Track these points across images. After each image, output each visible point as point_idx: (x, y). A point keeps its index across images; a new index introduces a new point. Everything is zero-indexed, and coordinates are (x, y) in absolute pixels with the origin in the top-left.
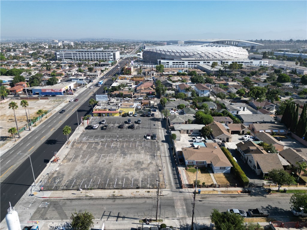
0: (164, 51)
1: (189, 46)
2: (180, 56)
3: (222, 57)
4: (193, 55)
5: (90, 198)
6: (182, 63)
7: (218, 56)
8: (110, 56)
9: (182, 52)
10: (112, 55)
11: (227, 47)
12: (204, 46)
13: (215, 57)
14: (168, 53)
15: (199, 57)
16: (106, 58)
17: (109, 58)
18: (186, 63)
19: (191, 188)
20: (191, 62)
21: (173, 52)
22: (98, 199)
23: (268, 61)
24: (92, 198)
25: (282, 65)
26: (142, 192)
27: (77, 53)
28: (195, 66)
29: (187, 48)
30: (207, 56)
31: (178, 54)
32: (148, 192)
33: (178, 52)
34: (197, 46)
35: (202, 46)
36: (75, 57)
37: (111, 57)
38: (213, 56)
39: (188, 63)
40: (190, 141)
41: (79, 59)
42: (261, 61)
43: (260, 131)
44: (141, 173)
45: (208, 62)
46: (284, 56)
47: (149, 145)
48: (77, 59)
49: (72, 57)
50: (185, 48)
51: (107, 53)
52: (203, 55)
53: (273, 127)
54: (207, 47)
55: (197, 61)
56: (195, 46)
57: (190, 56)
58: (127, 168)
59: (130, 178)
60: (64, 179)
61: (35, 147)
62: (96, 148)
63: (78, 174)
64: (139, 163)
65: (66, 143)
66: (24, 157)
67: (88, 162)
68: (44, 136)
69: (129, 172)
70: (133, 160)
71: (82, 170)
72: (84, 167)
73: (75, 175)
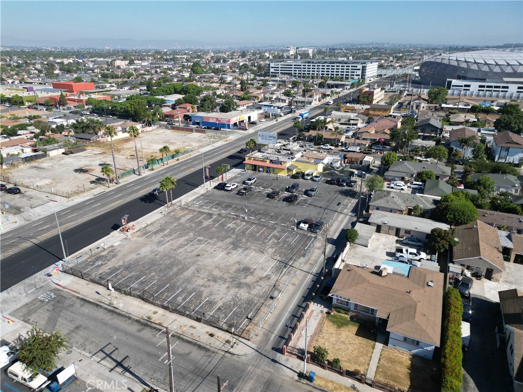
0: (466, 62)
2: (503, 72)
5: (113, 309)
8: (355, 71)
9: (509, 65)
10: (360, 69)
14: (474, 67)
16: (348, 75)
17: (354, 75)
18: (513, 89)
19: (303, 360)
21: (486, 64)
22: (122, 315)
24: (116, 310)
26: (201, 331)
27: (301, 66)
32: (212, 335)
36: (296, 71)
37: (357, 74)
39: (519, 88)
40: (388, 254)
41: (302, 75)
44: (233, 291)
47: (292, 241)
48: (299, 75)
51: (350, 65)
58: (217, 273)
59: (205, 295)
60: (109, 262)
61: (121, 202)
62: (201, 222)
63: (135, 261)
64: (245, 270)
65: (166, 205)
66: (95, 214)
67: (168, 244)
68: (148, 189)
69: (211, 283)
70: (239, 262)
71: (145, 256)
72: (153, 251)
73: (130, 261)
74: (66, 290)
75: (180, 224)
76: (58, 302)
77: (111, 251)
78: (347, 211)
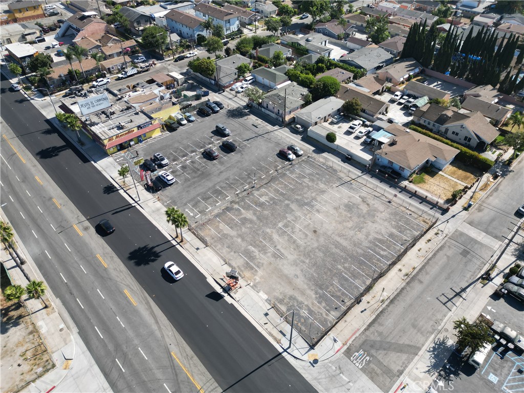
5: (388, 301)
24: (391, 298)
26: (424, 246)
32: (429, 241)
44: (378, 220)
53: (405, 67)
58: (350, 224)
59: (381, 237)
60: (306, 303)
61: (132, 290)
62: (245, 219)
63: (310, 281)
64: (349, 207)
65: (174, 243)
66: (157, 322)
67: (282, 251)
68: (98, 256)
69: (364, 230)
70: (336, 208)
71: (302, 270)
72: (295, 263)
73: (308, 285)
74: (350, 342)
75: (239, 236)
76: (372, 346)
77: (281, 301)
78: (269, 127)
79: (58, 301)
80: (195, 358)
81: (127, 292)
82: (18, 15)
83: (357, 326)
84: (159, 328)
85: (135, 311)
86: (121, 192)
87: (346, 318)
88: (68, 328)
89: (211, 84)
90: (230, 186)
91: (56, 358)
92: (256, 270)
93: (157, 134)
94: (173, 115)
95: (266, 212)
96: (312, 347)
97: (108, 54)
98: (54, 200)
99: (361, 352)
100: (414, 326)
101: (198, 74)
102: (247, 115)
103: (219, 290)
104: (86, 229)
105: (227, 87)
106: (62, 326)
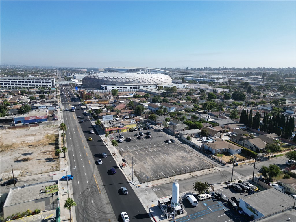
0: (106, 78)
1: (127, 73)
2: (122, 81)
3: (155, 82)
4: (133, 81)
5: (180, 180)
6: (126, 87)
7: (152, 82)
8: (48, 83)
9: (123, 79)
10: (51, 82)
11: (157, 74)
12: (140, 73)
13: (150, 82)
14: (110, 80)
15: (137, 82)
16: (44, 86)
17: (48, 85)
18: (129, 88)
19: (230, 164)
20: (133, 86)
21: (114, 78)
22: (184, 180)
23: (188, 85)
25: (200, 87)
26: (206, 171)
27: (10, 81)
28: (137, 90)
29: (126, 75)
30: (144, 82)
31: (119, 81)
32: (210, 170)
33: (119, 79)
34: (133, 73)
35: (138, 74)
36: (6, 85)
37: (50, 85)
38: (148, 81)
39: (131, 87)
40: (198, 141)
41: (11, 87)
42: (184, 84)
43: (234, 129)
44: (192, 162)
45: (146, 87)
46: (193, 81)
47: (174, 146)
48: (9, 87)
49: (3, 85)
50: (124, 75)
51: (45, 80)
52: (141, 81)
53: (239, 125)
54: (141, 74)
55: (137, 86)
56: (131, 73)
57: (129, 82)
58: (179, 161)
59: (189, 166)
60: (147, 174)
61: (91, 161)
62: (140, 154)
63: (152, 170)
64: (183, 157)
65: (112, 155)
66: (94, 168)
67: (148, 162)
68: (87, 153)
69: (184, 163)
70: (177, 157)
71: (151, 168)
72: (150, 166)
73: (151, 171)
74: (156, 185)
75: (135, 156)
76: (163, 188)
77: (138, 172)
78: (167, 135)
79: (69, 160)
80: (100, 177)
81: (89, 161)
82: (100, 102)
83: (162, 183)
84: (94, 170)
85: (89, 165)
86: (104, 142)
87: (158, 180)
88: (68, 165)
89: (154, 123)
90: (141, 146)
91: (61, 169)
92: (135, 165)
93: (125, 131)
94: (133, 127)
95: (149, 153)
96: (140, 183)
97: (122, 112)
98: (82, 141)
99: (158, 188)
100: (184, 187)
101: (151, 120)
102: (161, 131)
103: (119, 166)
104: (87, 147)
105: (159, 124)
106: (67, 164)
